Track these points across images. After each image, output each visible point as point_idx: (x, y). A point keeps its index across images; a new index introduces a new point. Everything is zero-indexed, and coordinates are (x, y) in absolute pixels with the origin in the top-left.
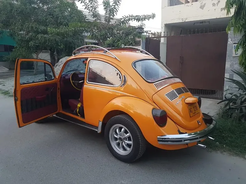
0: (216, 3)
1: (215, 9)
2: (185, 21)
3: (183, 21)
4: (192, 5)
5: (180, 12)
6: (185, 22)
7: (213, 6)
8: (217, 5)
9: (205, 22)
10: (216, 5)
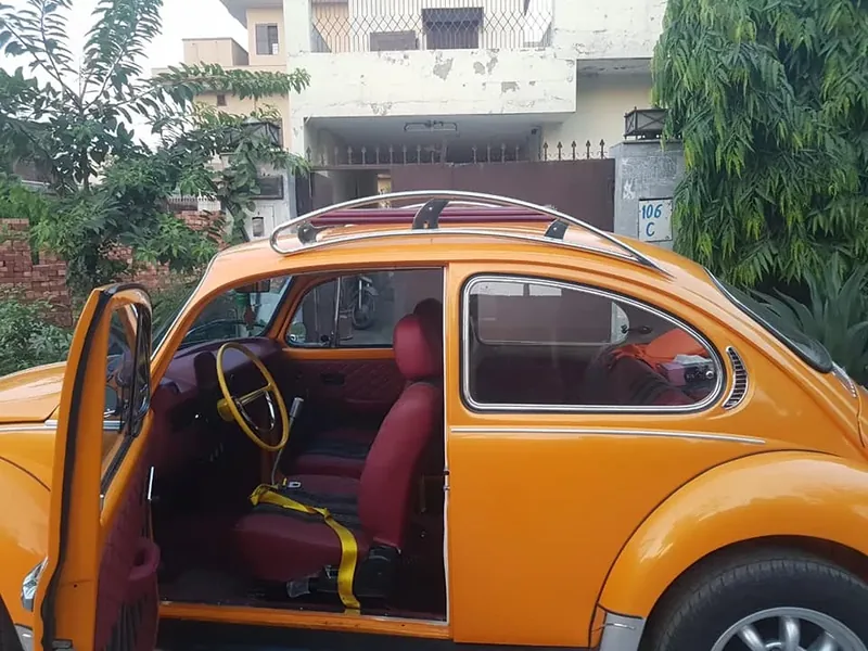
0: (485, 65)
1: (484, 84)
2: (385, 112)
3: (378, 114)
4: (405, 57)
5: (362, 80)
6: (383, 117)
7: (476, 72)
8: (490, 70)
9: (442, 123)
10: (486, 69)
